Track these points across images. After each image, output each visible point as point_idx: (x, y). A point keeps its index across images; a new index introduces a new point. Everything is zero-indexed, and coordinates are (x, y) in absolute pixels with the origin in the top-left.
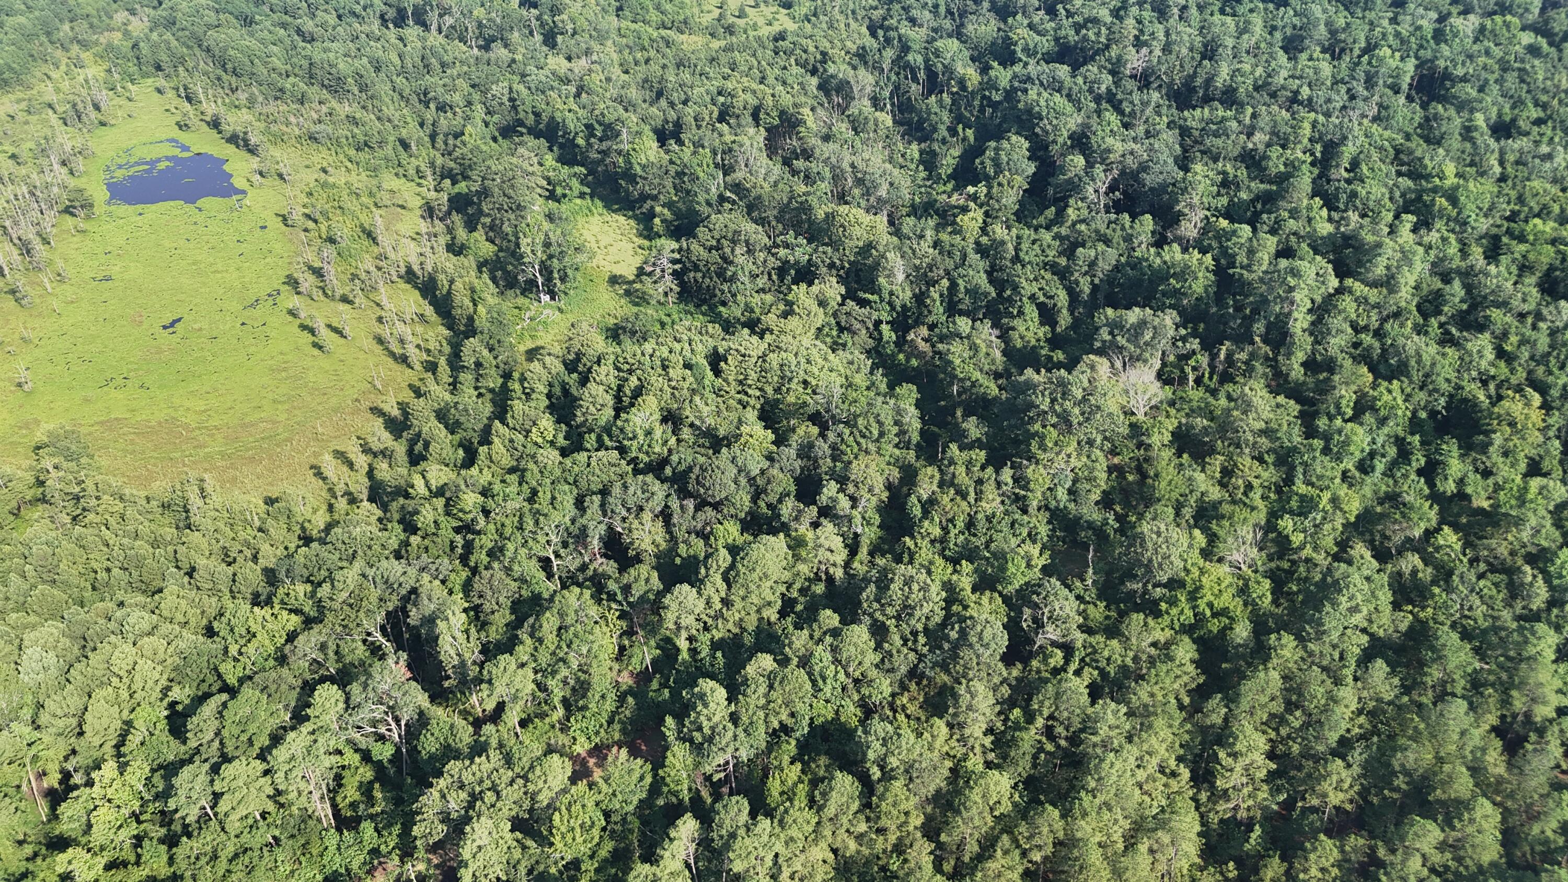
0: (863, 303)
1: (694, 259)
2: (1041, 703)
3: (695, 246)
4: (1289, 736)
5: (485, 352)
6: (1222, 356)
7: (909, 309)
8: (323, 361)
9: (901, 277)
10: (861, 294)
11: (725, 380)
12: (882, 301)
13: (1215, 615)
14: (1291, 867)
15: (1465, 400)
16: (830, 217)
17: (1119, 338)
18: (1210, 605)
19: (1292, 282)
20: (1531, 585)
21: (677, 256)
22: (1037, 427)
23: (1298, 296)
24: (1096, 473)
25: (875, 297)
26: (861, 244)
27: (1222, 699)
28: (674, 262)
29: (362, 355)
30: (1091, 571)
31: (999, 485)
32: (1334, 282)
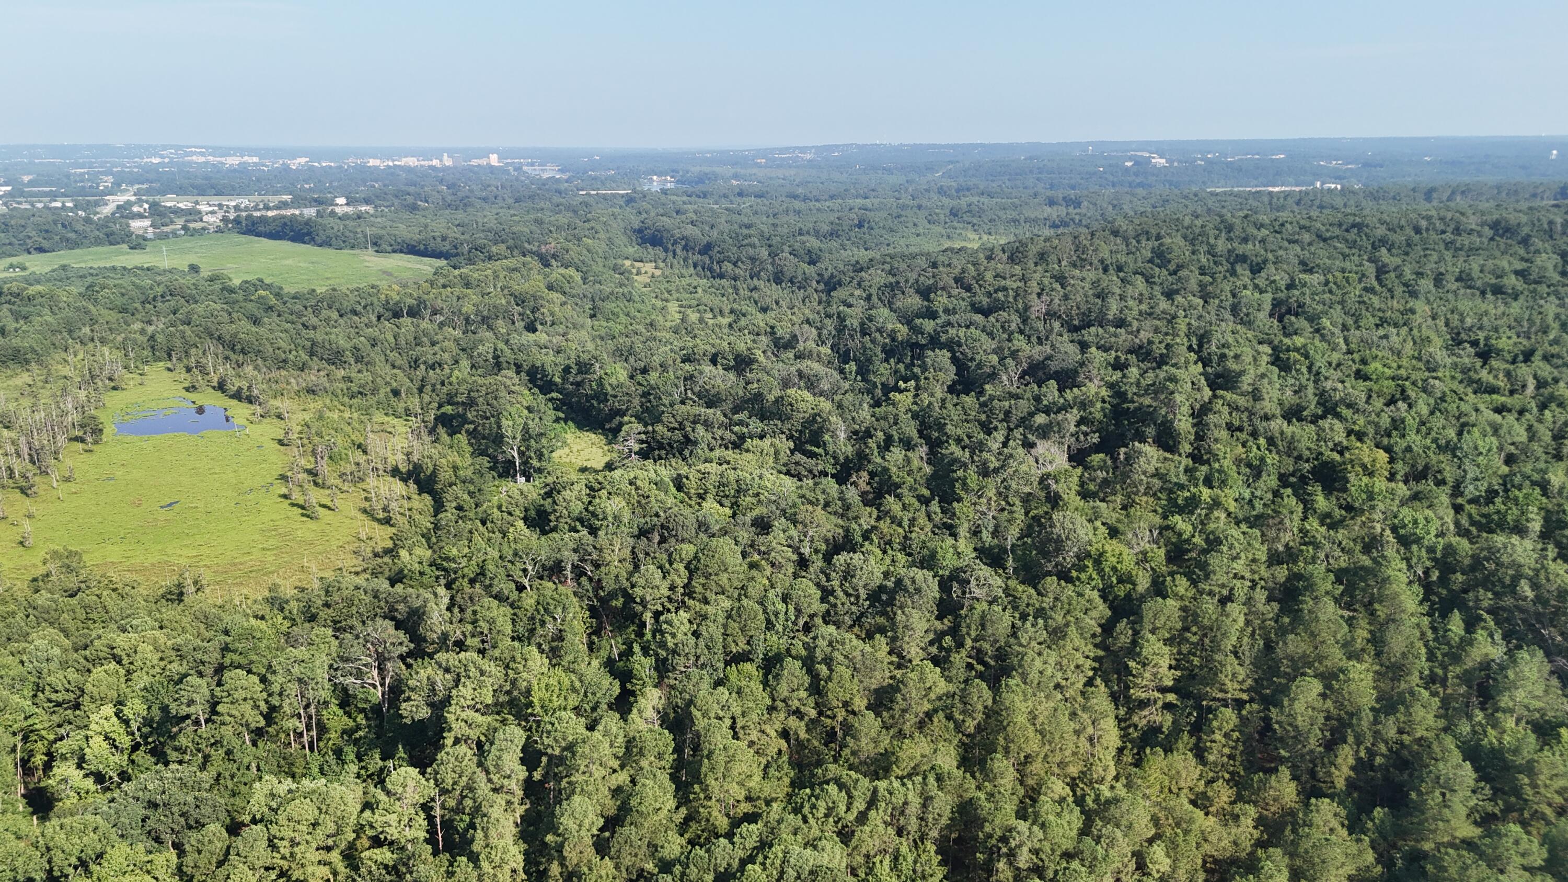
0: (812, 455)
1: (659, 438)
2: (969, 627)
3: (659, 428)
4: (1190, 653)
5: (466, 497)
6: (1122, 457)
7: (851, 461)
8: (311, 524)
9: (842, 436)
10: (809, 447)
11: (687, 494)
12: (827, 454)
13: (1120, 581)
14: (1199, 739)
15: (1327, 463)
16: (779, 400)
17: (1030, 436)
18: (1114, 569)
19: (1171, 386)
20: (1382, 535)
21: (643, 437)
22: (960, 473)
23: (1178, 398)
24: (1015, 515)
25: (820, 451)
26: (807, 415)
27: (1128, 624)
28: (642, 442)
29: (347, 521)
30: (1010, 559)
31: (929, 516)
32: (1207, 393)
